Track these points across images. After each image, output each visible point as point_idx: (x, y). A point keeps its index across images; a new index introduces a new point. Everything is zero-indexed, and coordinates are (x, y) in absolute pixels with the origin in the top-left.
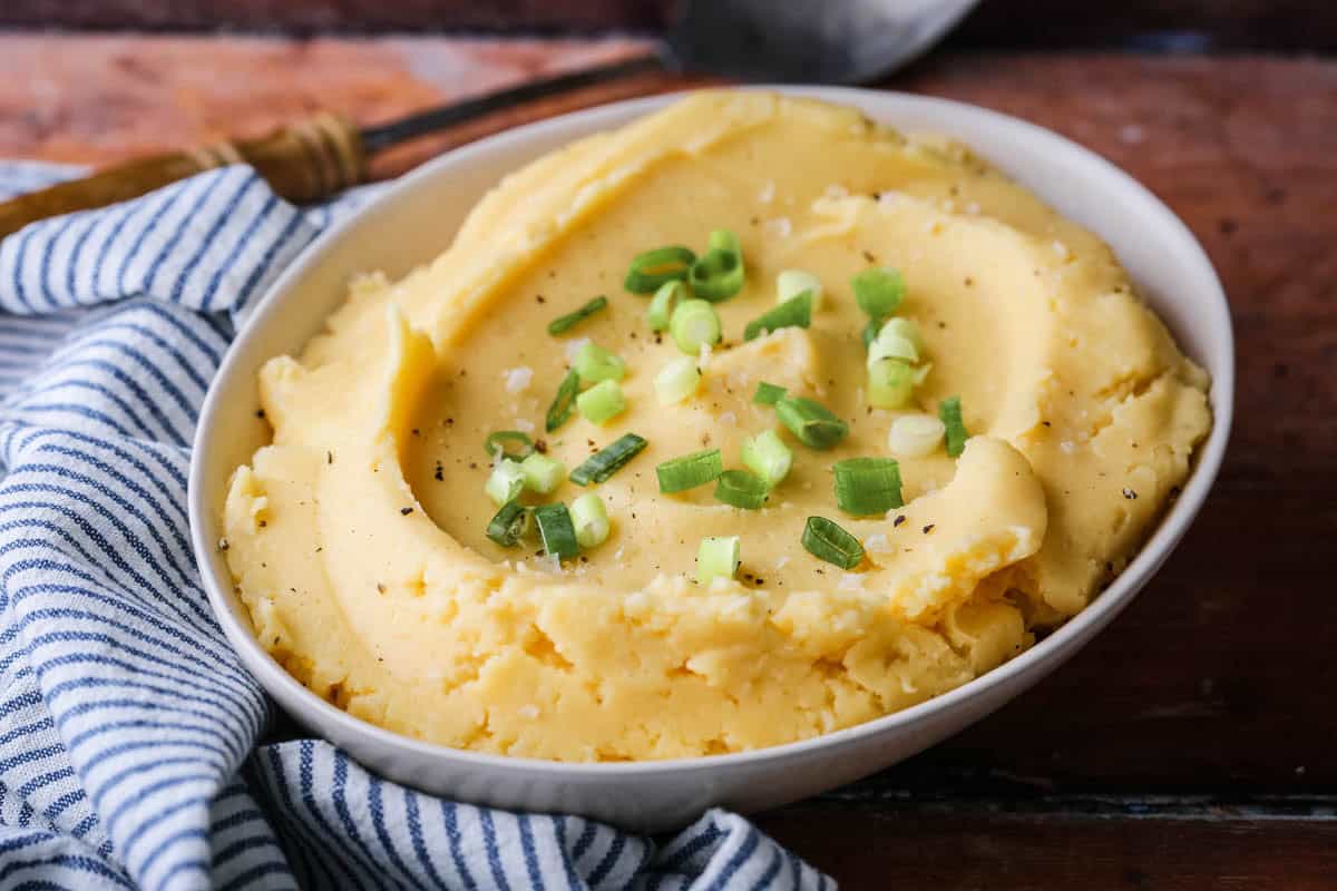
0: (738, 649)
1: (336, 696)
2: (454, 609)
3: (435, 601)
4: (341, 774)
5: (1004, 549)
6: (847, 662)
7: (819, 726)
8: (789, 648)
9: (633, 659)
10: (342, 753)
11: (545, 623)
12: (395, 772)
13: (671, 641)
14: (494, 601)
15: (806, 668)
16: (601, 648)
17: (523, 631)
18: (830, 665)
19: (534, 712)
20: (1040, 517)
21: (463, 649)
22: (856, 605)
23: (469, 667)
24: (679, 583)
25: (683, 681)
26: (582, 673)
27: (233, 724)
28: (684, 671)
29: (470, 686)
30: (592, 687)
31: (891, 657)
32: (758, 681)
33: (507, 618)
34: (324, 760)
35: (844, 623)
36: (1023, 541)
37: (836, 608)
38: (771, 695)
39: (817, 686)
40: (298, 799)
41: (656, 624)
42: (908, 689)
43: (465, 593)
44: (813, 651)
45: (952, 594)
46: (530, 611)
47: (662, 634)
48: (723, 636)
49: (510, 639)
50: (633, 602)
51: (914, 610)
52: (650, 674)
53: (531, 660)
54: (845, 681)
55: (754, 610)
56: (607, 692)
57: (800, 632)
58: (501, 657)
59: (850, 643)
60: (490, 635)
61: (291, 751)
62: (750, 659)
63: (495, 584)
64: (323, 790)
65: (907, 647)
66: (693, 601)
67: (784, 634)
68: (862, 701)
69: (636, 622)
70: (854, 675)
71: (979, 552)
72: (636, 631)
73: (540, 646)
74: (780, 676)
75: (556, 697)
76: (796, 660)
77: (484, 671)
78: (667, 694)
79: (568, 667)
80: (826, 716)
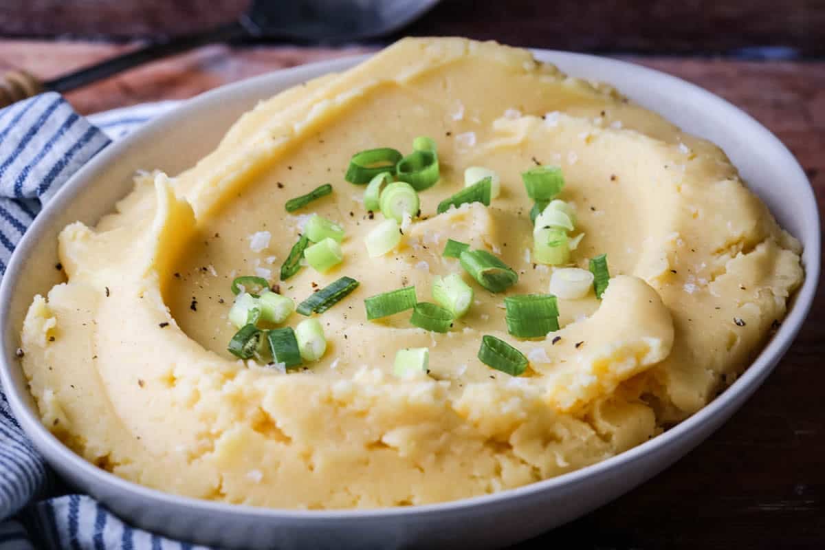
0: (425, 427)
1: (104, 464)
2: (196, 396)
3: (182, 390)
4: (101, 522)
5: (639, 356)
6: (514, 440)
7: (489, 490)
8: (465, 428)
9: (338, 434)
10: (105, 507)
11: (269, 405)
12: (145, 520)
13: (370, 419)
14: (230, 387)
15: (480, 445)
16: (314, 425)
17: (251, 412)
18: (499, 444)
19: (257, 475)
20: (669, 333)
21: (203, 427)
22: (520, 394)
23: (207, 441)
24: (377, 373)
25: (380, 452)
26: (298, 446)
27: (12, 476)
28: (380, 444)
29: (208, 455)
30: (307, 456)
31: (548, 438)
32: (440, 454)
33: (239, 402)
34: (87, 512)
35: (509, 408)
36: (655, 349)
37: (504, 397)
38: (451, 464)
39: (488, 459)
40: (66, 541)
41: (358, 405)
42: (561, 463)
43: (205, 383)
44: (486, 430)
45: (598, 389)
46: (257, 396)
47: (363, 414)
48: (411, 415)
49: (241, 417)
50: (340, 387)
51: (567, 401)
52: (353, 445)
53: (257, 436)
54: (512, 457)
55: (437, 395)
56: (319, 461)
57: (474, 415)
58: (232, 432)
59: (515, 426)
60: (224, 414)
61: (62, 504)
62: (434, 435)
63: (231, 376)
64: (86, 533)
65: (561, 431)
66: (388, 388)
67: (461, 418)
68: (524, 471)
69: (342, 404)
70: (517, 451)
71: (621, 356)
72: (342, 411)
73: (265, 425)
74: (458, 450)
75: (277, 464)
76: (471, 438)
77: (219, 443)
78: (367, 463)
79: (287, 440)
80: (495, 483)
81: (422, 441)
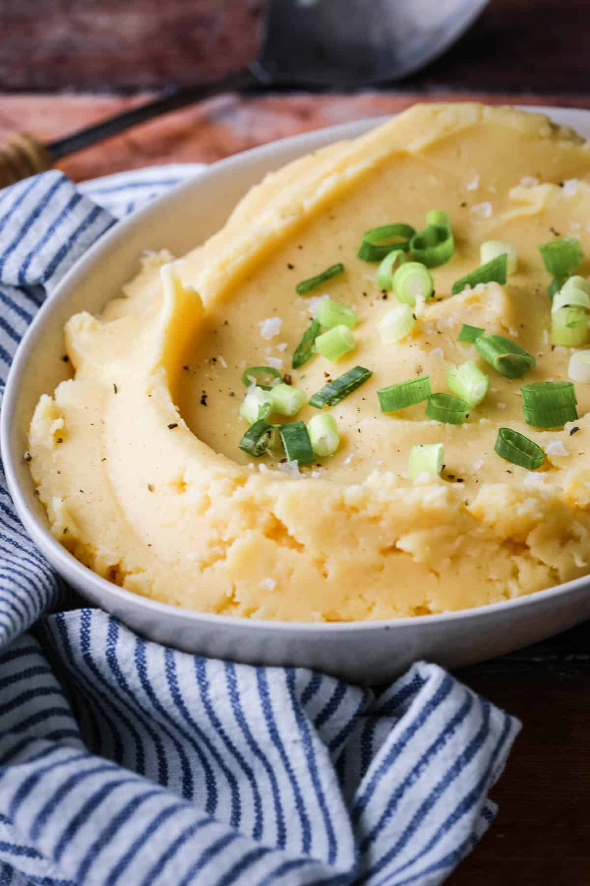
0: (438, 531)
1: (114, 575)
2: (207, 503)
3: (193, 496)
4: (113, 636)
6: (531, 541)
7: (507, 595)
8: (480, 530)
9: (351, 540)
10: (116, 619)
11: (280, 512)
12: (157, 633)
13: (383, 524)
14: (240, 494)
15: (497, 547)
16: (326, 531)
17: (263, 518)
18: (516, 544)
19: (270, 583)
21: (215, 535)
22: (535, 494)
23: (219, 549)
24: (390, 477)
25: (394, 557)
26: (311, 552)
27: (22, 594)
28: (394, 549)
29: (219, 564)
30: (320, 563)
31: (566, 538)
32: (456, 558)
33: (250, 508)
34: (99, 625)
35: (526, 509)
37: (520, 496)
38: (467, 568)
39: (505, 561)
40: (79, 657)
41: (371, 510)
42: (579, 563)
43: (216, 489)
44: (501, 532)
46: (268, 502)
47: (375, 519)
48: (426, 520)
49: (252, 524)
50: (352, 493)
51: (584, 500)
52: (367, 552)
53: (269, 542)
54: (528, 558)
55: (451, 498)
56: (332, 568)
57: (489, 518)
58: (246, 539)
59: (531, 526)
60: (236, 522)
61: (73, 618)
62: (450, 539)
63: (241, 481)
64: (98, 650)
65: (579, 529)
66: (401, 491)
67: (477, 520)
68: (542, 573)
69: (355, 509)
70: (534, 552)
72: (355, 517)
73: (277, 531)
74: (474, 553)
75: (291, 572)
76: (488, 541)
77: (231, 551)
78: (382, 568)
79: (300, 547)
80: (512, 586)
81: (435, 546)
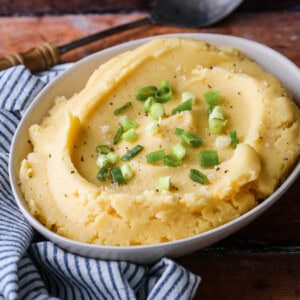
0: (170, 211)
1: (54, 228)
2: (87, 202)
3: (82, 199)
4: (55, 252)
5: (247, 178)
6: (203, 212)
7: (194, 232)
8: (185, 210)
9: (139, 215)
10: (56, 245)
11: (113, 205)
12: (71, 250)
13: (150, 209)
14: (99, 199)
15: (190, 216)
16: (130, 212)
17: (107, 208)
18: (197, 214)
19: (111, 231)
20: (259, 167)
21: (89, 213)
22: (204, 196)
23: (91, 219)
24: (152, 192)
25: (154, 221)
26: (125, 219)
27: (24, 239)
28: (154, 218)
29: (92, 224)
30: (128, 223)
31: (215, 211)
32: (176, 220)
33: (102, 204)
34: (50, 248)
35: (200, 202)
36: (253, 176)
37: (198, 198)
38: (180, 224)
39: (194, 221)
40: (43, 259)
41: (145, 205)
42: (220, 220)
43: (90, 196)
44: (192, 210)
45: (232, 192)
46: (108, 202)
47: (147, 207)
48: (165, 207)
49: (103, 209)
50: (139, 198)
51: (222, 196)
52: (144, 219)
53: (110, 216)
54: (202, 219)
55: (174, 200)
56: (132, 225)
57: (188, 205)
58: (101, 215)
59: (203, 207)
60: (97, 209)
61: (41, 245)
62: (173, 214)
63: (99, 194)
64: (50, 256)
65: (220, 208)
66: (157, 197)
67: (183, 206)
68: (207, 225)
69: (140, 204)
70: (204, 217)
71: (240, 179)
72: (140, 207)
73: (112, 212)
74: (183, 218)
75: (118, 226)
76: (187, 213)
77: (97, 219)
78: (150, 224)
79: (119, 216)
80: (197, 229)
81: (169, 216)
